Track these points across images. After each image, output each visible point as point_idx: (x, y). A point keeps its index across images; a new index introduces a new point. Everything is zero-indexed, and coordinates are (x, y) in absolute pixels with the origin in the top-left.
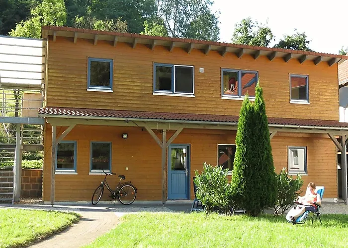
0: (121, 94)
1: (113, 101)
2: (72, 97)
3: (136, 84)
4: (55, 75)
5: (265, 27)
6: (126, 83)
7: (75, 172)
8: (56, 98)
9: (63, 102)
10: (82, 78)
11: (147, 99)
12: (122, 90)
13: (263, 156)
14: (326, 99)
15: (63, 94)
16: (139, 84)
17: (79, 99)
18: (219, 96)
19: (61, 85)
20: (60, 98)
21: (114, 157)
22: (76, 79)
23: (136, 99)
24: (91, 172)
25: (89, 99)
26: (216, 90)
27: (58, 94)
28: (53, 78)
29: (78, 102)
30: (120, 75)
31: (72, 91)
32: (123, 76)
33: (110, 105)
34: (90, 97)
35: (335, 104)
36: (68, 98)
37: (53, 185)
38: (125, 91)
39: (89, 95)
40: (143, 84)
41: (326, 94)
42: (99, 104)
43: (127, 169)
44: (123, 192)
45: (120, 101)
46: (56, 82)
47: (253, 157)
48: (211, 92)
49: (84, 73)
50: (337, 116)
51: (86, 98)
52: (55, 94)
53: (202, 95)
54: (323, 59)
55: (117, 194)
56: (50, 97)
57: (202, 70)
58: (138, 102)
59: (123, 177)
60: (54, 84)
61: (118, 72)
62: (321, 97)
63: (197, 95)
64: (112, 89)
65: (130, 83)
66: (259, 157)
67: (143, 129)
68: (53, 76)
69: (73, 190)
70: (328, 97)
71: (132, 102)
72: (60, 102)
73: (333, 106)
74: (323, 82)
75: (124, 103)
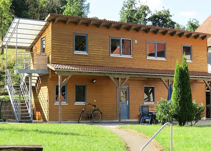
0: (92, 56)
1: (88, 60)
2: (65, 57)
3: (100, 50)
4: (56, 44)
5: (145, 5)
6: (95, 49)
7: (67, 103)
8: (57, 58)
9: (60, 60)
10: (71, 46)
11: (107, 59)
12: (93, 54)
13: (188, 94)
14: (201, 59)
15: (60, 56)
16: (102, 50)
17: (69, 59)
18: (145, 57)
19: (59, 50)
20: (59, 58)
21: (88, 94)
22: (68, 46)
23: (101, 59)
24: (75, 103)
25: (75, 59)
26: (144, 54)
27: (58, 55)
28: (55, 46)
29: (69, 61)
30: (92, 44)
31: (65, 54)
32: (94, 44)
33: (87, 62)
34: (75, 58)
35: (205, 62)
36: (63, 58)
37: (60, 111)
38: (94, 54)
39: (75, 56)
40: (105, 50)
41: (201, 56)
42: (81, 62)
43: (95, 101)
44: (95, 115)
45: (92, 60)
46: (56, 48)
47: (183, 94)
48: (142, 55)
49: (72, 43)
50: (206, 69)
51: (73, 58)
52: (56, 55)
53: (137, 56)
54: (200, 36)
55: (91, 116)
56: (53, 57)
57: (136, 41)
58: (102, 61)
59: (95, 106)
60: (55, 49)
61: (90, 42)
62: (198, 58)
63: (134, 57)
64: (87, 53)
65: (97, 49)
66: (186, 94)
67: (108, 77)
68: (54, 44)
69: (65, 114)
70: (202, 58)
71: (98, 61)
72: (58, 60)
73: (204, 63)
74: (199, 49)
75: (94, 61)
